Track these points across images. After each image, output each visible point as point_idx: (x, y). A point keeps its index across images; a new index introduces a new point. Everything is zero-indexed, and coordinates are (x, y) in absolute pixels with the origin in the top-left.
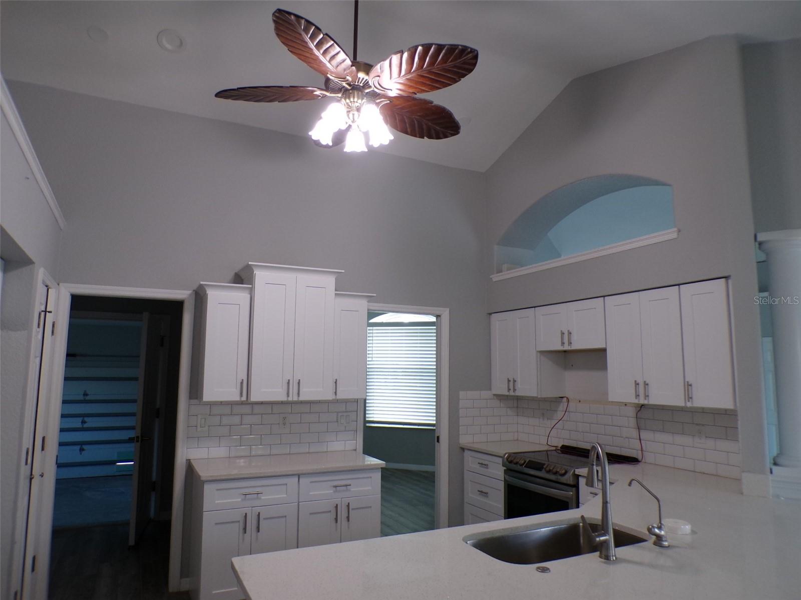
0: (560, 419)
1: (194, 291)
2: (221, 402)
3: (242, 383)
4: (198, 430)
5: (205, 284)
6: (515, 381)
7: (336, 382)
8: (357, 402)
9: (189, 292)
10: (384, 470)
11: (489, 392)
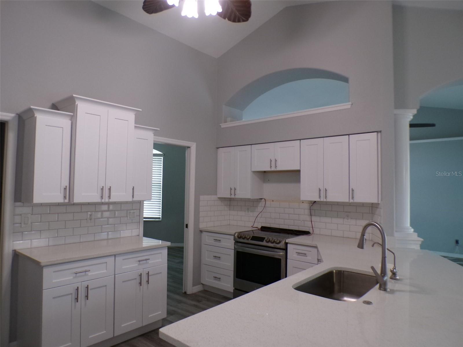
0: (261, 211)
1: (17, 114)
2: (41, 204)
3: (65, 189)
4: (22, 226)
5: (34, 109)
6: (236, 189)
7: (133, 189)
8: (140, 203)
9: (13, 115)
10: (169, 248)
11: (216, 196)
